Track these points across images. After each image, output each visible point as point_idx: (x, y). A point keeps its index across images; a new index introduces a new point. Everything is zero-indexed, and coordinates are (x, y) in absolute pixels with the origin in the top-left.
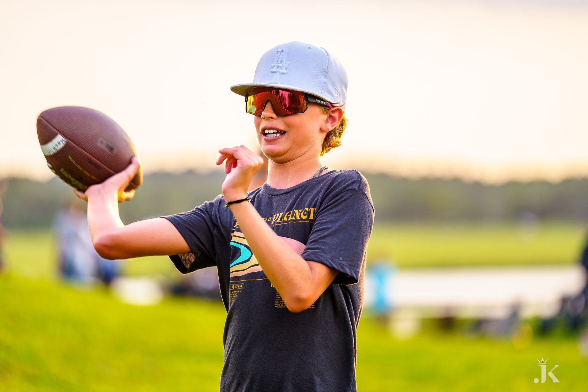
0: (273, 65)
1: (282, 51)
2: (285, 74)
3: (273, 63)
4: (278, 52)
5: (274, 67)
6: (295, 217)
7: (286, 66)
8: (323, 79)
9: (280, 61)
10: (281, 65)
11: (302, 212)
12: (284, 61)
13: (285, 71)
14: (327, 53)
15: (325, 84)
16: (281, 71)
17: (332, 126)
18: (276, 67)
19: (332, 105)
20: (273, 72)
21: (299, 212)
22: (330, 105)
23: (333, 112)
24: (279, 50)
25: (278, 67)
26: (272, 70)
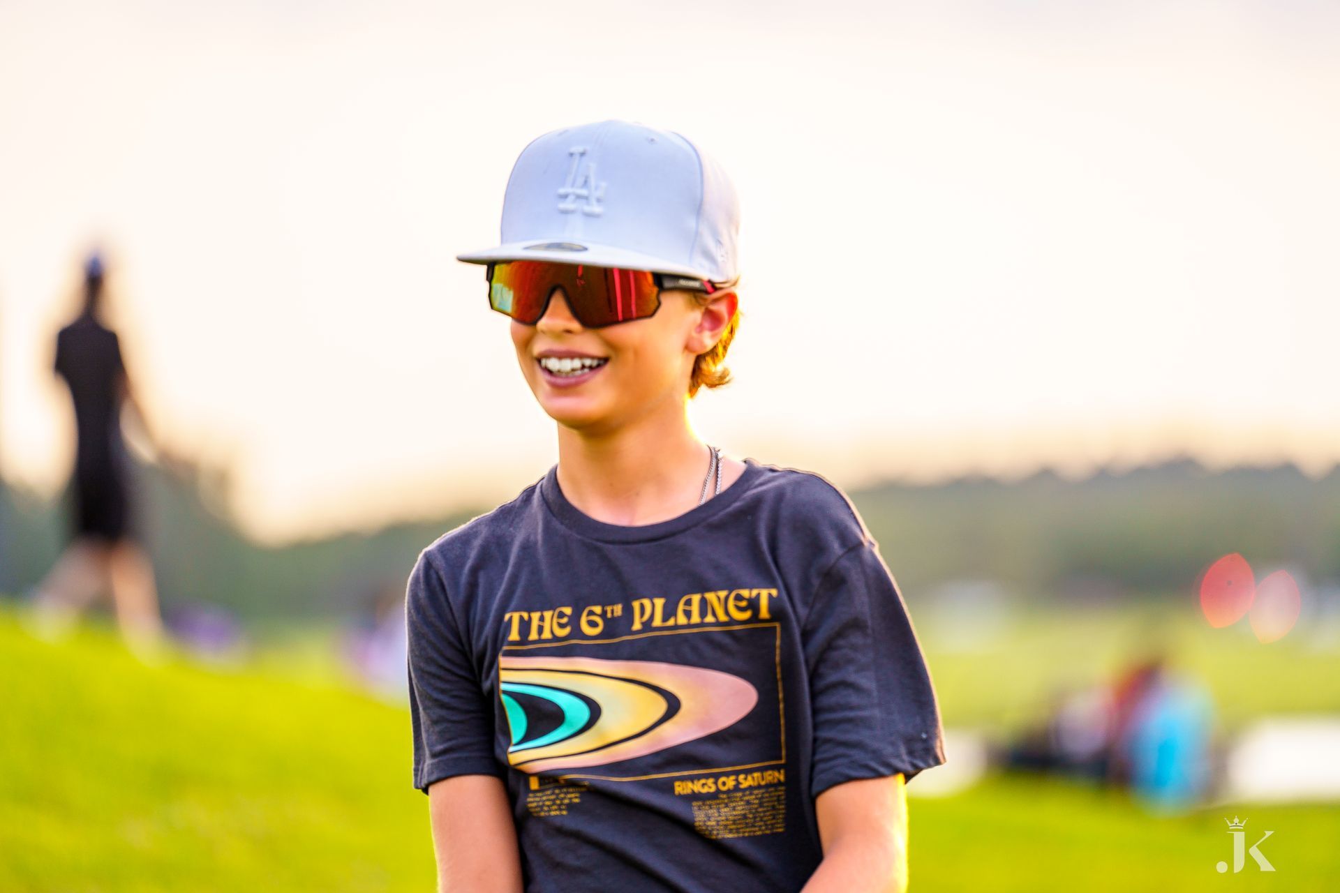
0: (562, 191)
1: (583, 154)
2: (596, 216)
3: (563, 184)
4: (571, 155)
5: (565, 197)
6: (714, 614)
7: (599, 193)
8: (691, 223)
9: (580, 180)
10: (584, 192)
11: (727, 598)
12: (593, 182)
13: (596, 209)
14: (695, 151)
15: (697, 233)
16: (587, 209)
17: (713, 337)
18: (571, 198)
19: (714, 287)
20: (565, 212)
21: (719, 598)
22: (709, 287)
23: (716, 301)
24: (577, 149)
25: (579, 197)
26: (563, 205)
